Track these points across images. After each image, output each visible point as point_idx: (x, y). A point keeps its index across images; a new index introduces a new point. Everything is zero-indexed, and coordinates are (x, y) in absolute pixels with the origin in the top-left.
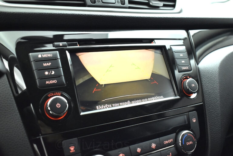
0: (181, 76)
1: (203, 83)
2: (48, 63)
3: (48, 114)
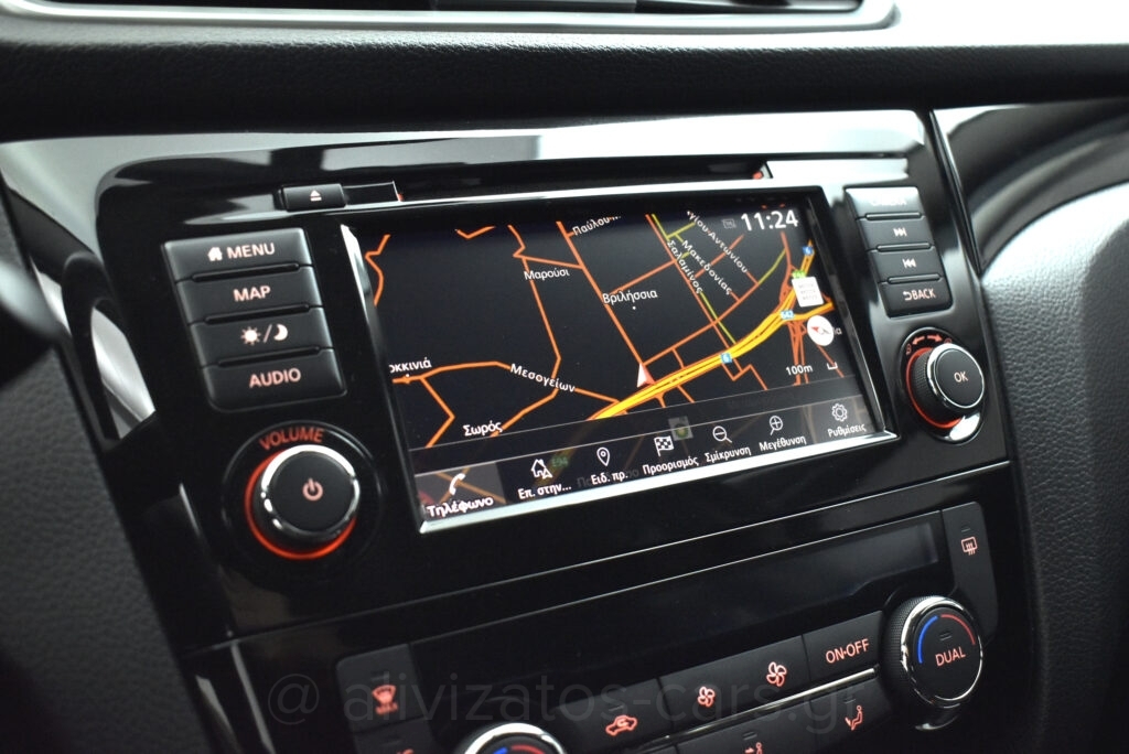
0: (899, 333)
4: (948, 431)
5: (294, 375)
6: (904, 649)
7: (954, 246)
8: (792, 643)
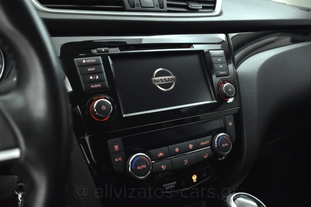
0: (218, 81)
1: (241, 87)
2: (92, 68)
3: (93, 115)
4: (227, 101)
5: (100, 85)
6: (216, 143)
7: (231, 63)
8: (194, 141)
